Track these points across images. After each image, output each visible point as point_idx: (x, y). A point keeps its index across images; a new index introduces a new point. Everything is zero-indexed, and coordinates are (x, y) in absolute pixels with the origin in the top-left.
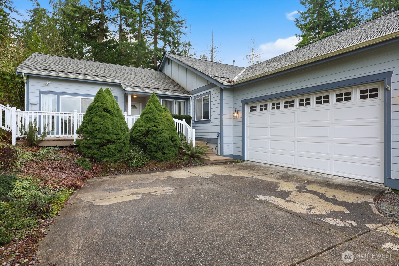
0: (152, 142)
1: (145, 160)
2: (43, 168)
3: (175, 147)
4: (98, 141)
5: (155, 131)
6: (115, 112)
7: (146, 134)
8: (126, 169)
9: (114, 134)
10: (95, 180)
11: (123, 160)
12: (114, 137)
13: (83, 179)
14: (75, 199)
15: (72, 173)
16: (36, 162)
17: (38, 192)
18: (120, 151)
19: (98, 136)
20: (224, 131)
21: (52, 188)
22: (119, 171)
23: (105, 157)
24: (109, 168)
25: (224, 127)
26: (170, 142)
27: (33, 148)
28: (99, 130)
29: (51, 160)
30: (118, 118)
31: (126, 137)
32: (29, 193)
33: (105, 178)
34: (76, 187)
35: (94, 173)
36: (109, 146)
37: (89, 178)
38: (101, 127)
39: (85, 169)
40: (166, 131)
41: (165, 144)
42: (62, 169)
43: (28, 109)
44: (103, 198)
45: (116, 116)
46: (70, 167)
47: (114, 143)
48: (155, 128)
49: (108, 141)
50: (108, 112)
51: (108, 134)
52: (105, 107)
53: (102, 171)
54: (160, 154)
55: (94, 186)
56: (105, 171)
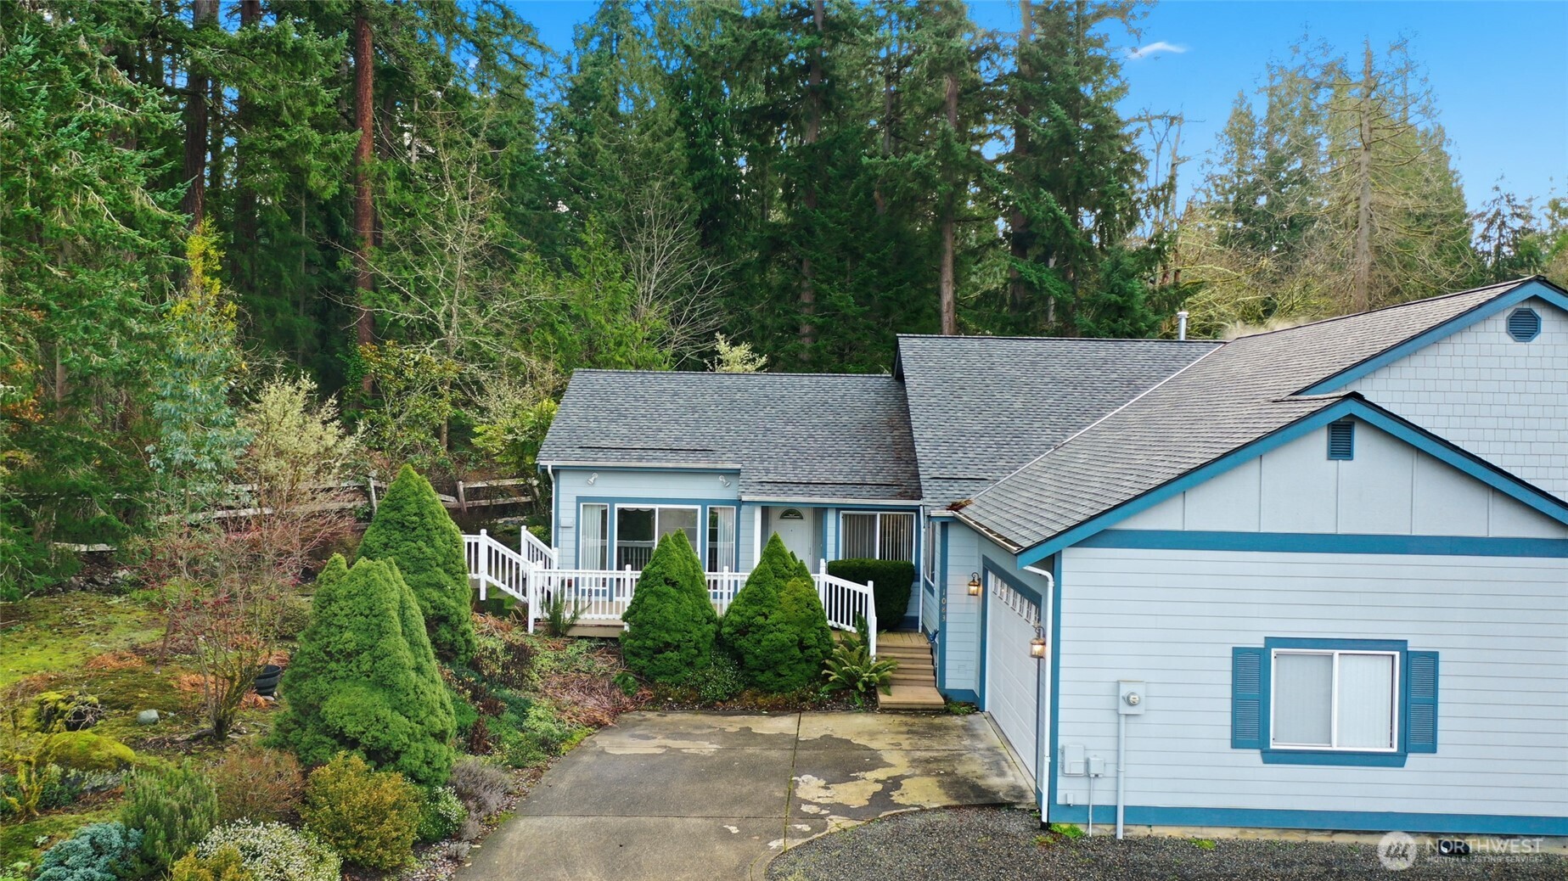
0: (752, 649)
1: (734, 686)
2: (565, 686)
3: (807, 661)
4: (649, 643)
5: (761, 627)
6: (687, 585)
7: (743, 630)
8: (694, 702)
9: (679, 631)
10: (635, 716)
11: (692, 683)
12: (679, 636)
13: (617, 711)
14: (591, 741)
15: (605, 698)
16: (559, 673)
17: (552, 726)
18: (690, 664)
19: (651, 635)
20: (949, 627)
21: (568, 722)
22: (681, 705)
23: (660, 674)
24: (665, 698)
25: (949, 618)
26: (796, 652)
27: (559, 642)
28: (652, 623)
29: (578, 671)
30: (692, 595)
31: (703, 637)
32: (543, 726)
33: (649, 715)
34: (600, 725)
35: (637, 704)
36: (669, 654)
37: (628, 711)
38: (657, 616)
39: (626, 694)
40: (785, 627)
41: (779, 655)
42: (590, 690)
43: (556, 546)
44: (621, 746)
45: (688, 592)
46: (604, 687)
47: (677, 648)
48: (760, 620)
49: (667, 645)
50: (674, 584)
51: (668, 631)
52: (667, 575)
53: (652, 700)
54: (767, 676)
55: (625, 726)
56: (658, 702)
